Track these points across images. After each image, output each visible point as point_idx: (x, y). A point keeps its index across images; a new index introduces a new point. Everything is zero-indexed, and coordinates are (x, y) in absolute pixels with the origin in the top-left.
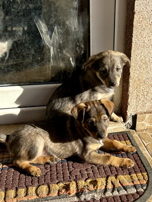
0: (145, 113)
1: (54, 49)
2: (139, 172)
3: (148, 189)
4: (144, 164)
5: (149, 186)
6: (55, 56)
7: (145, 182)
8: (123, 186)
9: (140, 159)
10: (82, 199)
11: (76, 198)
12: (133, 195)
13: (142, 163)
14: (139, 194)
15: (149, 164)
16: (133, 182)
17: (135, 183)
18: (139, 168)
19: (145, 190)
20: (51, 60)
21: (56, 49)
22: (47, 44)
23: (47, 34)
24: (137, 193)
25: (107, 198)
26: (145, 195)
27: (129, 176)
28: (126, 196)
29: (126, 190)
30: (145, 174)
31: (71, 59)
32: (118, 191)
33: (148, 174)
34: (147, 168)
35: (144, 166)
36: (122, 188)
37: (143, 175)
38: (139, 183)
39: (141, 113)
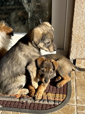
0: (82, 59)
1: (30, 13)
2: (62, 94)
3: (61, 104)
4: (68, 90)
5: (63, 103)
6: (31, 18)
7: (62, 100)
8: (47, 99)
9: (67, 87)
10: (21, 101)
11: (18, 99)
12: (50, 105)
13: (67, 89)
14: (54, 106)
15: (71, 90)
16: (55, 98)
17: (56, 99)
18: (63, 91)
19: (59, 104)
20: (29, 20)
21: (32, 14)
22: (27, 10)
23: (27, 4)
24: (54, 105)
25: (34, 104)
26: (58, 107)
27: (55, 95)
28: (46, 105)
29: (48, 102)
30: (65, 95)
31: (40, 20)
32: (43, 101)
33: (66, 96)
34: (68, 92)
35: (67, 91)
36: (47, 100)
37: (63, 96)
38: (58, 100)
39: (79, 59)
